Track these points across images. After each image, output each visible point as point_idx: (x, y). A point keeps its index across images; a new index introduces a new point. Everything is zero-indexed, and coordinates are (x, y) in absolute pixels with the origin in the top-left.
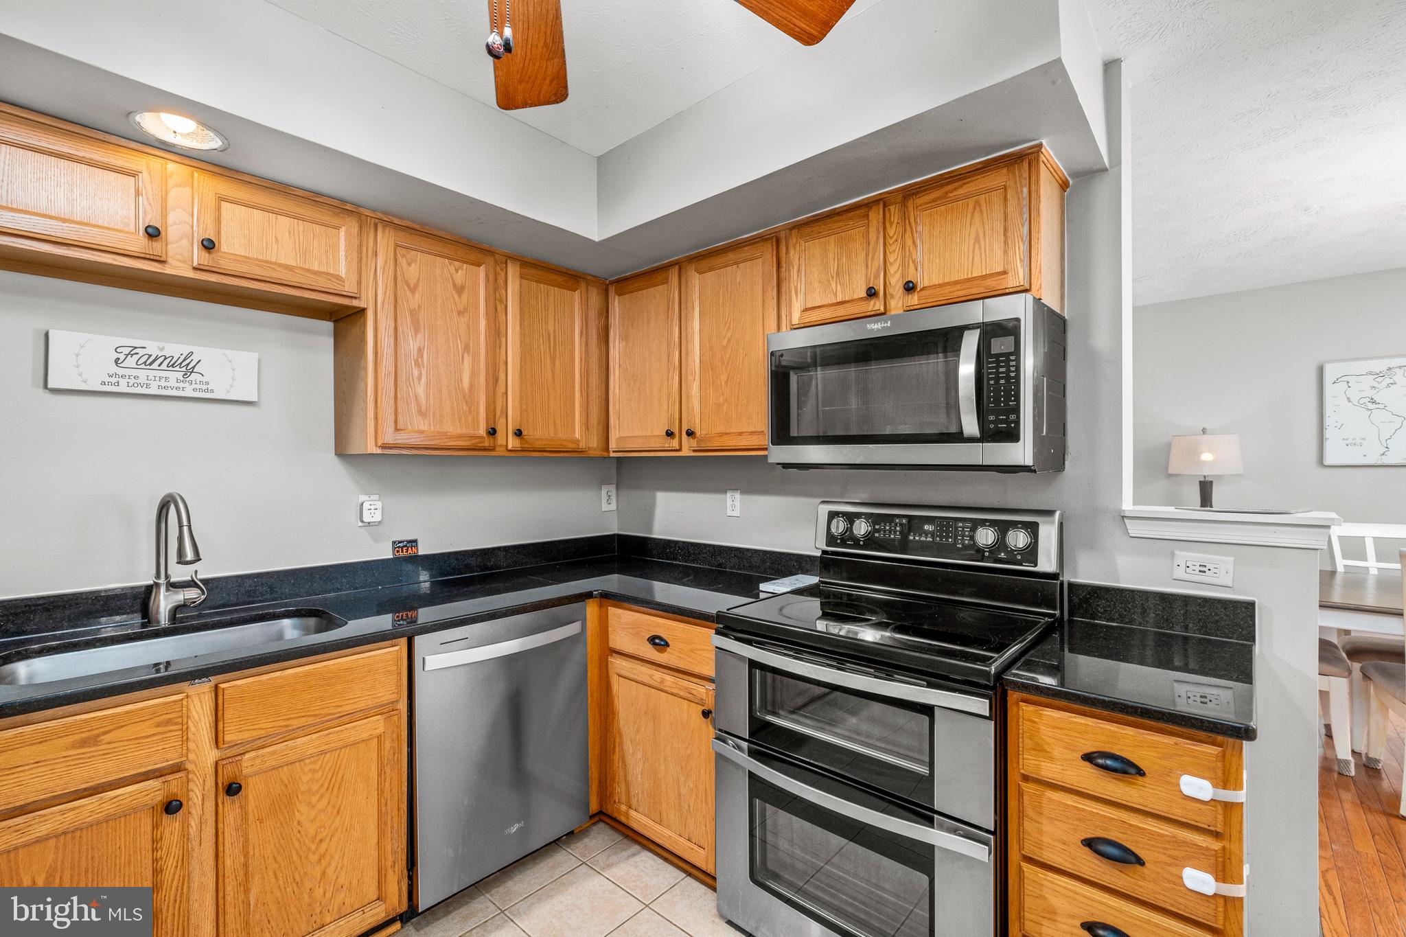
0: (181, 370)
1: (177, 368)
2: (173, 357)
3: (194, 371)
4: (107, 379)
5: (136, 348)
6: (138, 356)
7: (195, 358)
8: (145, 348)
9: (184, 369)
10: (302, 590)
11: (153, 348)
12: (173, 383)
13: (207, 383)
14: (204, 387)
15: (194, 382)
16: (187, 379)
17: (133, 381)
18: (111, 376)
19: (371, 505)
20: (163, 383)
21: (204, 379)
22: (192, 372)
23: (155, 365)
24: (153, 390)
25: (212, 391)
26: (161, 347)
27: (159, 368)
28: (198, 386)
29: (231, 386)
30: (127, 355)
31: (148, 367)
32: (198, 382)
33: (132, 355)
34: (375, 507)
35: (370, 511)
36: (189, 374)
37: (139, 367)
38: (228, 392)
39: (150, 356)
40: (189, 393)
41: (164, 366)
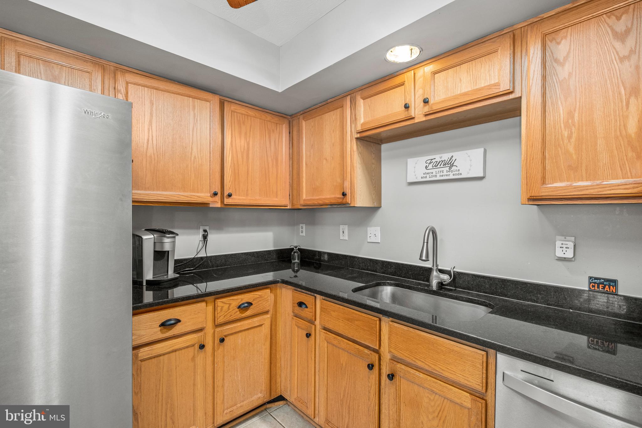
0: (448, 166)
1: (447, 166)
2: (445, 160)
3: (454, 165)
4: (423, 176)
5: (432, 159)
6: (433, 163)
7: (454, 159)
8: (435, 159)
9: (449, 165)
10: (509, 293)
11: (438, 158)
12: (445, 173)
13: (459, 170)
14: (457, 173)
15: (453, 171)
16: (451, 170)
17: (431, 175)
18: (424, 174)
19: (562, 244)
20: (441, 174)
21: (457, 169)
22: (453, 166)
23: (439, 166)
24: (438, 178)
25: (461, 174)
26: (441, 156)
27: (440, 167)
28: (455, 173)
29: (470, 170)
30: (429, 164)
31: (436, 167)
32: (455, 171)
33: (431, 163)
34: (566, 246)
35: (562, 249)
36: (451, 167)
37: (433, 168)
38: (468, 173)
39: (437, 162)
40: (451, 177)
41: (442, 166)
